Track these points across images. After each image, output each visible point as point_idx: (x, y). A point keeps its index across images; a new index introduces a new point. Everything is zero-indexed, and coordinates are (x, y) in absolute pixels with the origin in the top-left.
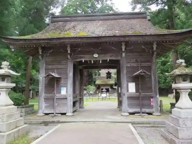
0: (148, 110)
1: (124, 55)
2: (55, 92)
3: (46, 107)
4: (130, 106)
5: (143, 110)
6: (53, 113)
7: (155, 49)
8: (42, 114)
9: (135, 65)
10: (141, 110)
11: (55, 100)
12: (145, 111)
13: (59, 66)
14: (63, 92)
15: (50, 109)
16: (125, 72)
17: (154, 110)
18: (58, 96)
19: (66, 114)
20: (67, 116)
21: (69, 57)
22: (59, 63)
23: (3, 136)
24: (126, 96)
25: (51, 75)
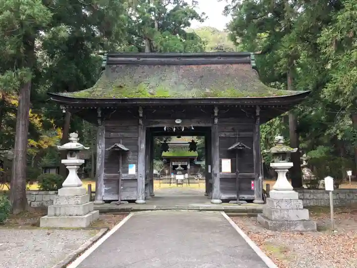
0: (246, 197)
1: (216, 121)
2: (120, 171)
3: (106, 191)
4: (223, 190)
5: (241, 196)
6: (118, 200)
7: (258, 114)
8: (101, 202)
9: (231, 134)
10: (238, 196)
11: (120, 181)
12: (243, 197)
13: (126, 135)
14: (132, 170)
15: (113, 194)
16: (217, 144)
17: (255, 196)
18: (124, 176)
19: (136, 202)
20: (136, 203)
21: (141, 122)
22: (126, 129)
23: (82, 219)
24: (218, 176)
25: (118, 147)
